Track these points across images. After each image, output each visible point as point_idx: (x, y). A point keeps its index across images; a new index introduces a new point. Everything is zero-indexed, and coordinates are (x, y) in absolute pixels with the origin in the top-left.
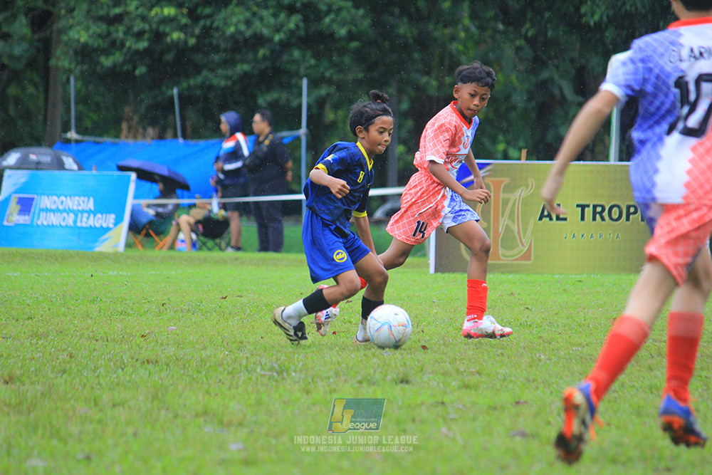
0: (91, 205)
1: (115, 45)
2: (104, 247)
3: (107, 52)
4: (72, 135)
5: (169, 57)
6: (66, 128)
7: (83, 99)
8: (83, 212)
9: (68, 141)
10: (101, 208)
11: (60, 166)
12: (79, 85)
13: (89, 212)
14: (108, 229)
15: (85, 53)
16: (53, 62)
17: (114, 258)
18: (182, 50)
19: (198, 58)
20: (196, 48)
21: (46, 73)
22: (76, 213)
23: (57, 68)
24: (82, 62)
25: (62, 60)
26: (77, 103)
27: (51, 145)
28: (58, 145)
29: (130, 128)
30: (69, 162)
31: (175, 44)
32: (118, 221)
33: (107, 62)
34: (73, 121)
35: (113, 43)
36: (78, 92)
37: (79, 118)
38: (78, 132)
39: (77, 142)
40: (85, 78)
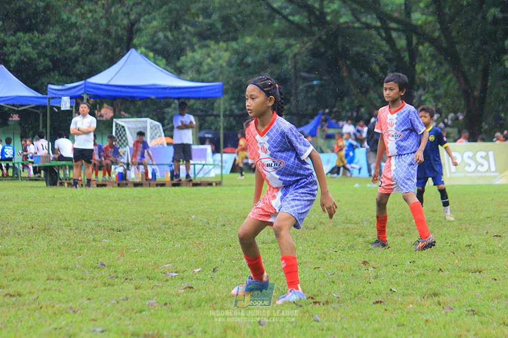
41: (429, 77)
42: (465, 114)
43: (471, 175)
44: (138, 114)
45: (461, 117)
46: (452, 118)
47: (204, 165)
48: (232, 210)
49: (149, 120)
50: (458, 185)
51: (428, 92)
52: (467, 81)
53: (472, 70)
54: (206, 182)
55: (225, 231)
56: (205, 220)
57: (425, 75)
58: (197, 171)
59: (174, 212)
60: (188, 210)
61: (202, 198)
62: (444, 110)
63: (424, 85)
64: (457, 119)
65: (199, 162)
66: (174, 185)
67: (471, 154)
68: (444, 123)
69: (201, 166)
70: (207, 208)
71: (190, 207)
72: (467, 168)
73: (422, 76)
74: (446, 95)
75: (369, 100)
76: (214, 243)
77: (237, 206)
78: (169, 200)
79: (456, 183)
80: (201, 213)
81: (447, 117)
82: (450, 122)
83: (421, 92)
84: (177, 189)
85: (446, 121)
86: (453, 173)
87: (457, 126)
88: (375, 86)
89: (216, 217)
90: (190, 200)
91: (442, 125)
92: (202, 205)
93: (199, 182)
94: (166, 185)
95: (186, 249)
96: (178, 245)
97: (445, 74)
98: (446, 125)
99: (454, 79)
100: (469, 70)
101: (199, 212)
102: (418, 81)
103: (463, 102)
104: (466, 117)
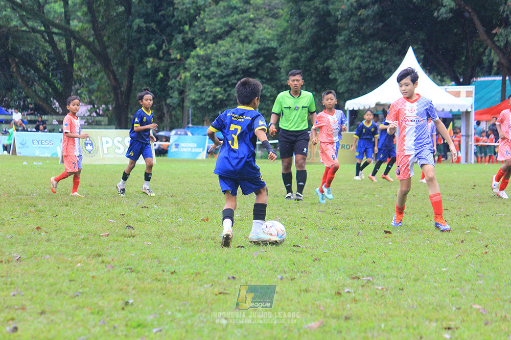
0: (196, 145)
1: (203, 99)
2: (199, 158)
3: (200, 101)
4: (190, 125)
5: (218, 102)
6: (188, 123)
7: (194, 115)
8: (193, 148)
9: (189, 127)
10: (199, 147)
11: (187, 134)
12: (192, 111)
13: (195, 147)
14: (200, 153)
15: (194, 102)
16: (185, 104)
17: (202, 161)
18: (222, 101)
19: (226, 102)
20: (226, 100)
21: (183, 108)
22: (192, 148)
23: (186, 106)
24: (193, 104)
25: (187, 104)
26: (192, 116)
27: (184, 128)
28: (186, 128)
29: (207, 123)
30: (189, 133)
31: (220, 99)
32: (203, 150)
33: (200, 104)
34: (190, 122)
35: (202, 99)
36: (192, 113)
37: (192, 120)
38: (192, 124)
39: (192, 127)
40: (194, 109)
41: (84, 75)
42: (113, 106)
43: (120, 156)
45: (111, 108)
46: (103, 108)
50: (110, 165)
51: (83, 87)
52: (116, 79)
53: (120, 70)
57: (82, 72)
62: (96, 102)
63: (80, 81)
64: (108, 109)
67: (120, 139)
68: (96, 112)
72: (117, 151)
73: (79, 73)
74: (98, 89)
75: (35, 91)
79: (108, 163)
81: (98, 108)
82: (101, 112)
83: (77, 86)
85: (98, 111)
86: (106, 154)
87: (107, 115)
88: (39, 79)
91: (94, 114)
97: (98, 72)
98: (98, 115)
99: (105, 76)
100: (117, 70)
102: (75, 77)
103: (113, 96)
104: (114, 109)
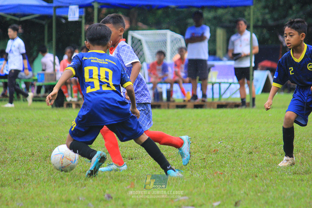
44: (158, 25)
47: (230, 84)
48: (262, 136)
49: (169, 33)
54: (233, 103)
55: (251, 159)
56: (229, 147)
58: (222, 91)
59: (195, 137)
60: (210, 135)
61: (228, 122)
65: (226, 80)
66: (197, 107)
69: (227, 85)
70: (233, 133)
71: (213, 132)
76: (237, 173)
77: (267, 131)
78: (190, 124)
80: (225, 138)
84: (199, 111)
89: (241, 144)
90: (214, 124)
92: (227, 130)
93: (224, 103)
94: (188, 107)
95: (205, 180)
96: (196, 175)
101: (223, 138)
